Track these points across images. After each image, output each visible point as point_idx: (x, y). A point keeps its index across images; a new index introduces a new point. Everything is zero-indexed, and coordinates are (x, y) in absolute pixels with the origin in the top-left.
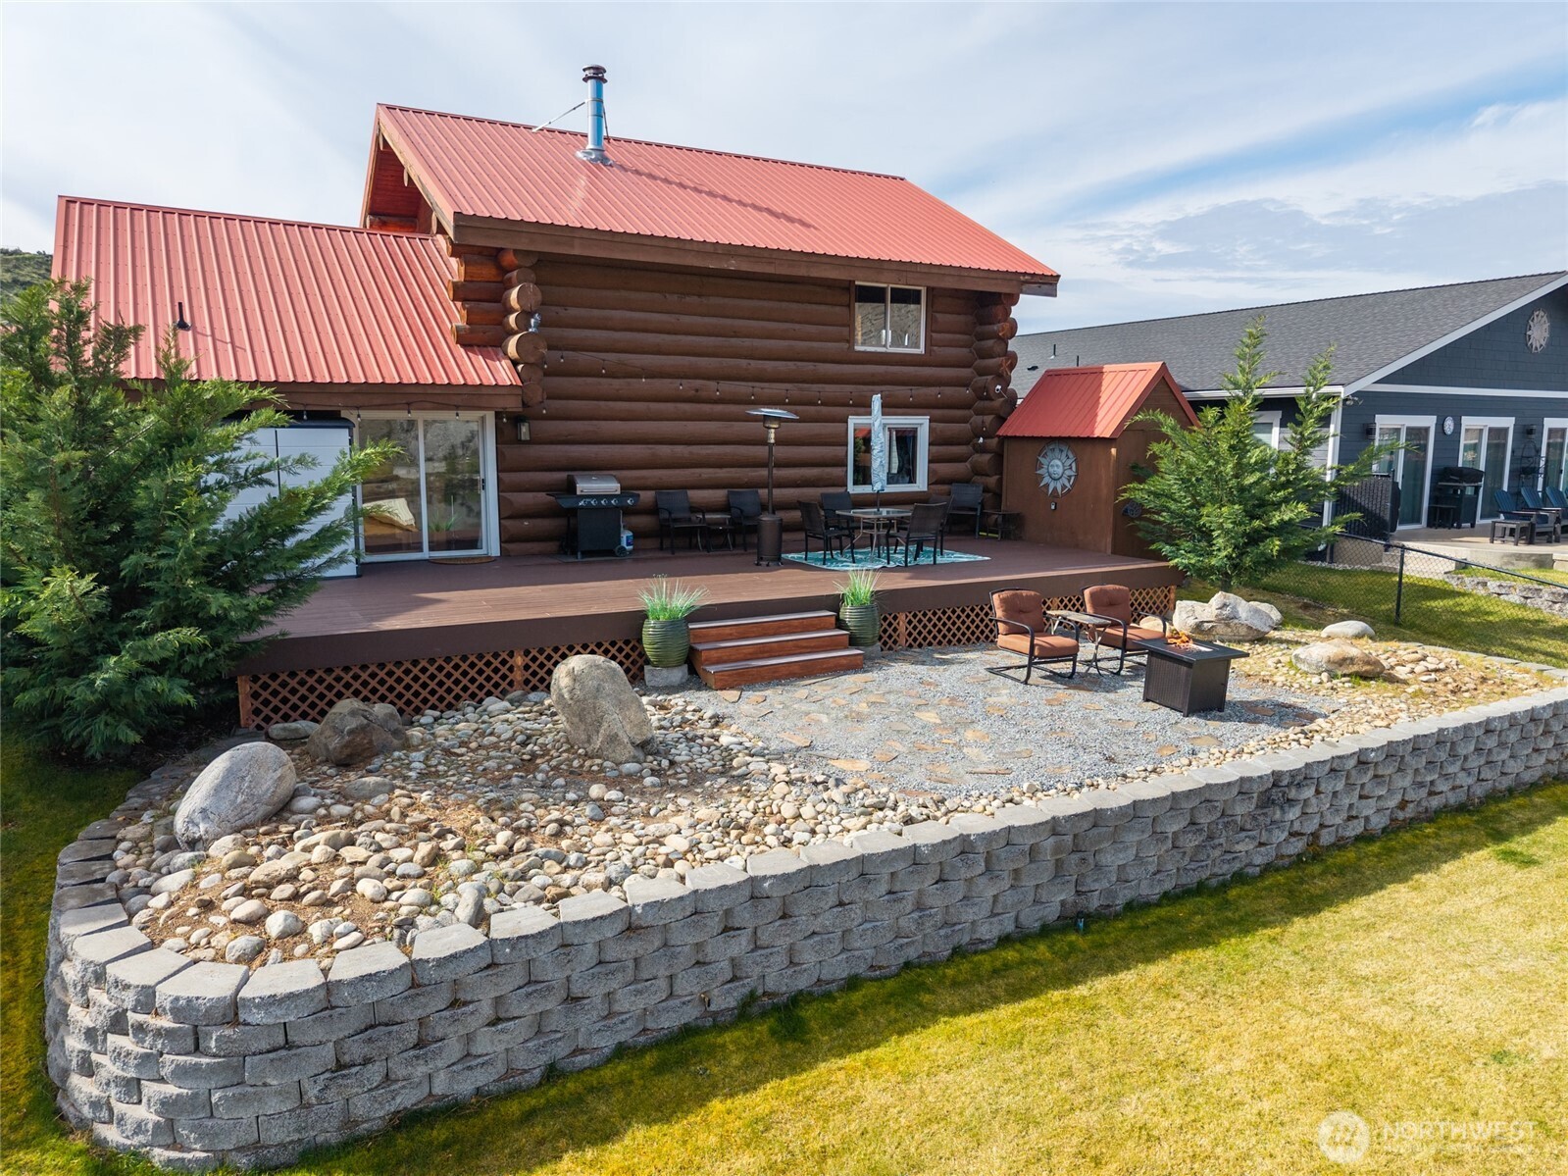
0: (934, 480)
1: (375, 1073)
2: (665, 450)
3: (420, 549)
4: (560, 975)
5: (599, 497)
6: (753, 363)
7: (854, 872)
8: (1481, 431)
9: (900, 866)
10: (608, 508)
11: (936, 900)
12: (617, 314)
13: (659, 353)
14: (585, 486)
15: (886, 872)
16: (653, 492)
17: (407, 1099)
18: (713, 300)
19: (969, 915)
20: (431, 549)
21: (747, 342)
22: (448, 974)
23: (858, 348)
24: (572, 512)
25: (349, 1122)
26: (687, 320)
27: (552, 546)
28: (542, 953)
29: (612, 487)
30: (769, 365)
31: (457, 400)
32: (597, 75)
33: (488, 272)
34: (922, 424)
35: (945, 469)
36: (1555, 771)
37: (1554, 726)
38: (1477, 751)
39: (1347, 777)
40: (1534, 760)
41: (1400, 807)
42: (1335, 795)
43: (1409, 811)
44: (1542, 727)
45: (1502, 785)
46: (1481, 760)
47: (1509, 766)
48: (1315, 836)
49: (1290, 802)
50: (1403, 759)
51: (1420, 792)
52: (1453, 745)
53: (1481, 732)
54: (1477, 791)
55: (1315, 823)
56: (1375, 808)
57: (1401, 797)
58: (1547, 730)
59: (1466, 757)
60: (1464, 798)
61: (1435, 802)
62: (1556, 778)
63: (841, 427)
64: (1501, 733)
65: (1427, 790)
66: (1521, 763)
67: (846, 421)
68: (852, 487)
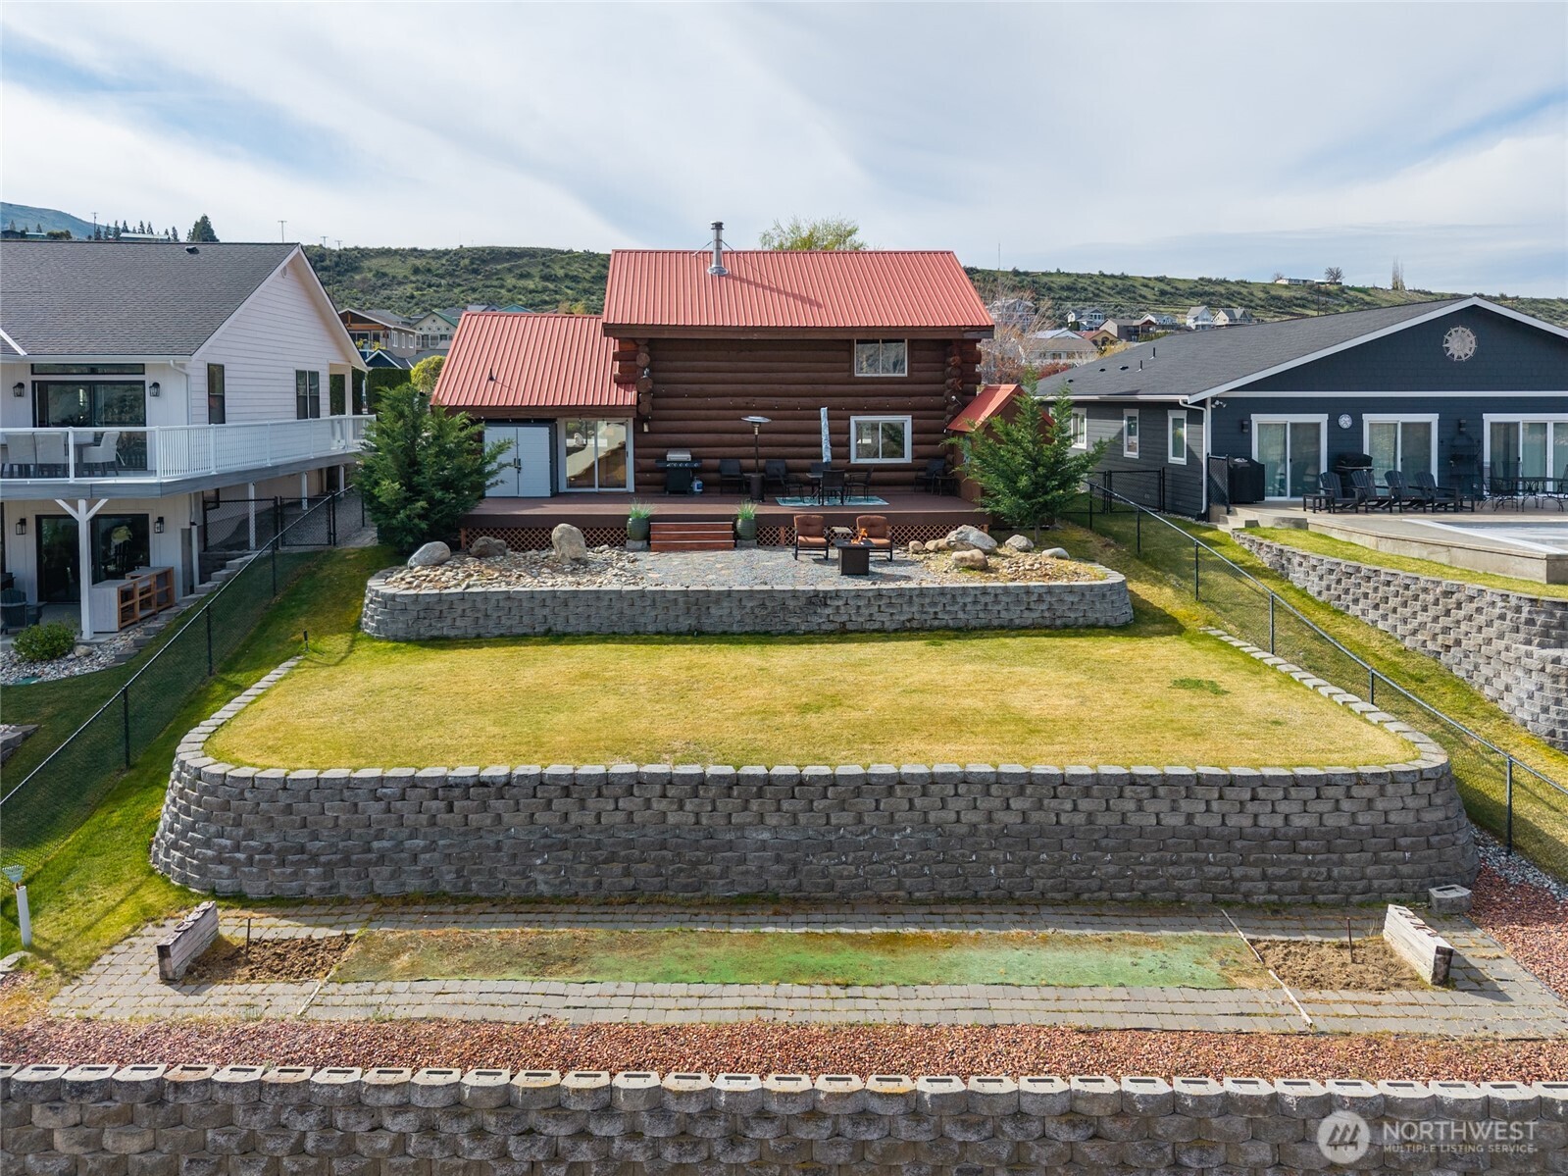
0: (916, 456)
1: (427, 622)
2: (727, 437)
3: (593, 486)
4: (483, 607)
6: (784, 386)
7: (594, 596)
8: (1396, 425)
9: (613, 596)
10: (684, 468)
11: (628, 612)
14: (671, 456)
15: (607, 597)
16: (718, 461)
17: (435, 633)
18: (762, 353)
19: (643, 620)
20: (600, 487)
21: (781, 375)
22: (449, 598)
23: (856, 375)
24: (664, 470)
25: (419, 634)
27: (660, 488)
28: (478, 599)
29: (685, 456)
31: (603, 413)
33: (630, 346)
34: (906, 421)
35: (924, 449)
36: (1048, 623)
37: (1048, 598)
38: (975, 602)
39: (869, 600)
40: (1026, 614)
41: (909, 621)
42: (859, 607)
43: (915, 624)
44: (1034, 598)
45: (996, 622)
46: (979, 607)
47: (1004, 614)
48: (844, 623)
49: (826, 605)
50: (911, 597)
51: (925, 616)
52: (954, 596)
53: (978, 593)
54: (973, 623)
55: (845, 618)
56: (889, 618)
57: (910, 616)
58: (1040, 600)
59: (965, 605)
60: (962, 624)
61: (936, 623)
62: (1047, 627)
63: (845, 422)
64: (996, 595)
65: (932, 616)
66: (1015, 614)
67: (848, 419)
68: (855, 460)
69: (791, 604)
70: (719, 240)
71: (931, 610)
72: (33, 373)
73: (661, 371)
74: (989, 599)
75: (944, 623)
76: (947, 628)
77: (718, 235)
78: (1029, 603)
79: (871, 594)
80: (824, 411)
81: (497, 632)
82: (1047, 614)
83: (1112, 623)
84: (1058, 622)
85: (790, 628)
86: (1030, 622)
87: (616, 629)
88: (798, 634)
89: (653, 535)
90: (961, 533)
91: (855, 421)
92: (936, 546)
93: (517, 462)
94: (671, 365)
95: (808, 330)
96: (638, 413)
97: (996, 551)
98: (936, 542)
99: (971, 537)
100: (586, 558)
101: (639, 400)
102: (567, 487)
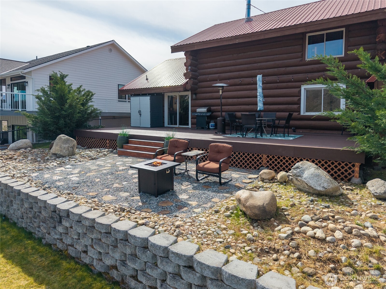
5: (201, 113)
13: (230, 72)
14: (199, 110)
20: (179, 125)
23: (306, 59)
29: (204, 110)
30: (266, 71)
63: (297, 89)
67: (300, 87)
68: (304, 113)
72: (11, 81)
73: (201, 69)
80: (259, 77)
89: (125, 145)
90: (297, 168)
91: (305, 89)
92: (282, 178)
93: (140, 112)
94: (206, 65)
95: (266, 32)
96: (186, 90)
97: (338, 193)
98: (282, 173)
99: (306, 175)
100: (62, 154)
101: (187, 83)
102: (168, 124)
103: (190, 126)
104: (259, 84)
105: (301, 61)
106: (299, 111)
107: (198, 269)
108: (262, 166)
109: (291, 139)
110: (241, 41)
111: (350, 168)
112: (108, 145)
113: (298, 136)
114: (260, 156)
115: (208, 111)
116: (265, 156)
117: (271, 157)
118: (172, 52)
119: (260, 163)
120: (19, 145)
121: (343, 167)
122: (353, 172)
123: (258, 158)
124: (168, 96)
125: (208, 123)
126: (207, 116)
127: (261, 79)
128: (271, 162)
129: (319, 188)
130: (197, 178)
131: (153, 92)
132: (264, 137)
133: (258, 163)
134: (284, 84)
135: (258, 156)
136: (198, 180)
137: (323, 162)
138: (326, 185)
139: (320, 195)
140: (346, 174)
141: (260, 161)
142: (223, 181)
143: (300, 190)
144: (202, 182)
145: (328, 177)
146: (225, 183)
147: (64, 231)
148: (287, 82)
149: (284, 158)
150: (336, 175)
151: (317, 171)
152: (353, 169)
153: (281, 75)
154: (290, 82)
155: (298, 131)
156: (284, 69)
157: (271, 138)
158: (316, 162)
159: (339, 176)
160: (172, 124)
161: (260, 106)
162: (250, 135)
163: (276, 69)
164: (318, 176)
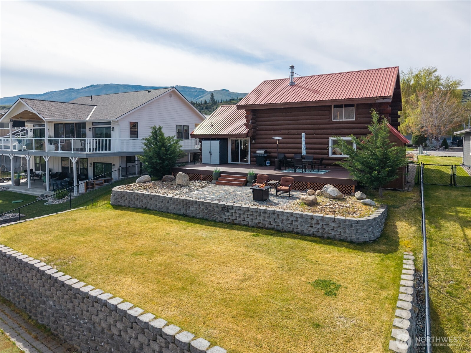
5: (260, 154)
10: (261, 156)
12: (272, 118)
13: (281, 125)
14: (258, 152)
18: (295, 113)
23: (332, 120)
24: (256, 156)
26: (287, 118)
29: (262, 152)
30: (306, 126)
32: (292, 67)
33: (250, 113)
36: (320, 235)
37: (321, 223)
38: (287, 219)
39: (244, 212)
40: (310, 229)
41: (259, 223)
42: (240, 214)
43: (261, 225)
44: (315, 221)
45: (295, 230)
46: (289, 222)
47: (299, 227)
48: (233, 220)
49: (228, 211)
50: (260, 213)
51: (265, 222)
52: (278, 215)
53: (289, 215)
54: (285, 229)
55: (234, 218)
56: (251, 221)
57: (259, 221)
58: (317, 223)
59: (283, 220)
60: (280, 229)
61: (269, 226)
62: (319, 237)
63: (327, 140)
64: (297, 218)
65: (268, 223)
66: (305, 228)
67: (329, 138)
68: (331, 155)
69: (216, 209)
70: (292, 73)
71: (268, 220)
72: (93, 125)
73: (259, 121)
74: (293, 219)
75: (273, 227)
76: (274, 229)
77: (292, 70)
78: (312, 224)
79: (245, 209)
80: (303, 135)
81: (133, 206)
82: (320, 231)
83: (355, 240)
84: (325, 235)
85: (214, 219)
86: (311, 233)
87: (163, 210)
88: (217, 222)
89: (219, 178)
90: (325, 187)
91: (332, 139)
92: (318, 193)
93: (210, 152)
94: (263, 119)
95: (307, 102)
96: (248, 136)
97: (342, 198)
98: (318, 191)
99: (329, 190)
100: (183, 184)
101: (248, 132)
102: (231, 162)
103: (249, 163)
104: (303, 139)
105: (329, 121)
106: (328, 154)
107: (295, 215)
108: (307, 189)
109: (323, 173)
110: (290, 106)
111: (350, 188)
112: (201, 178)
113: (327, 171)
114: (306, 183)
115: (266, 152)
116: (309, 183)
117: (312, 184)
118: (237, 109)
119: (306, 187)
120: (144, 179)
121: (347, 188)
122: (352, 190)
123: (305, 184)
124: (231, 140)
125: (265, 161)
126: (265, 156)
127: (304, 136)
128: (312, 186)
129: (334, 196)
130: (277, 194)
131: (221, 137)
132: (307, 172)
133: (305, 187)
134: (318, 136)
135: (305, 183)
136: (277, 195)
137: (338, 186)
138: (337, 194)
139: (334, 198)
140: (349, 191)
141: (306, 186)
142: (290, 196)
143: (326, 197)
144: (279, 196)
145: (338, 191)
146: (291, 196)
147: (231, 215)
148: (320, 135)
149: (319, 184)
150: (344, 192)
151: (333, 189)
152: (352, 188)
153: (316, 129)
154: (322, 134)
155: (327, 167)
156: (318, 125)
157: (311, 172)
158: (335, 185)
159: (346, 192)
160: (233, 161)
161: (304, 152)
162: (298, 171)
163: (313, 126)
164: (334, 190)
